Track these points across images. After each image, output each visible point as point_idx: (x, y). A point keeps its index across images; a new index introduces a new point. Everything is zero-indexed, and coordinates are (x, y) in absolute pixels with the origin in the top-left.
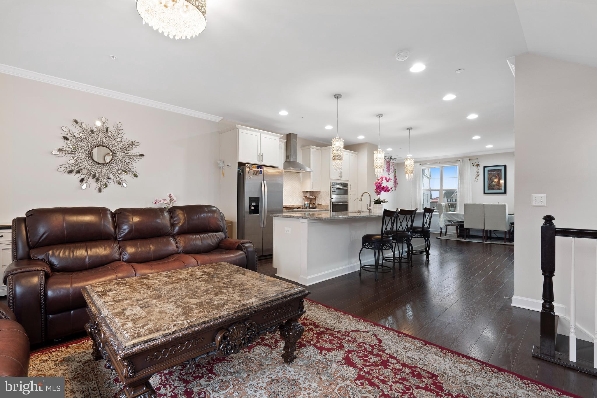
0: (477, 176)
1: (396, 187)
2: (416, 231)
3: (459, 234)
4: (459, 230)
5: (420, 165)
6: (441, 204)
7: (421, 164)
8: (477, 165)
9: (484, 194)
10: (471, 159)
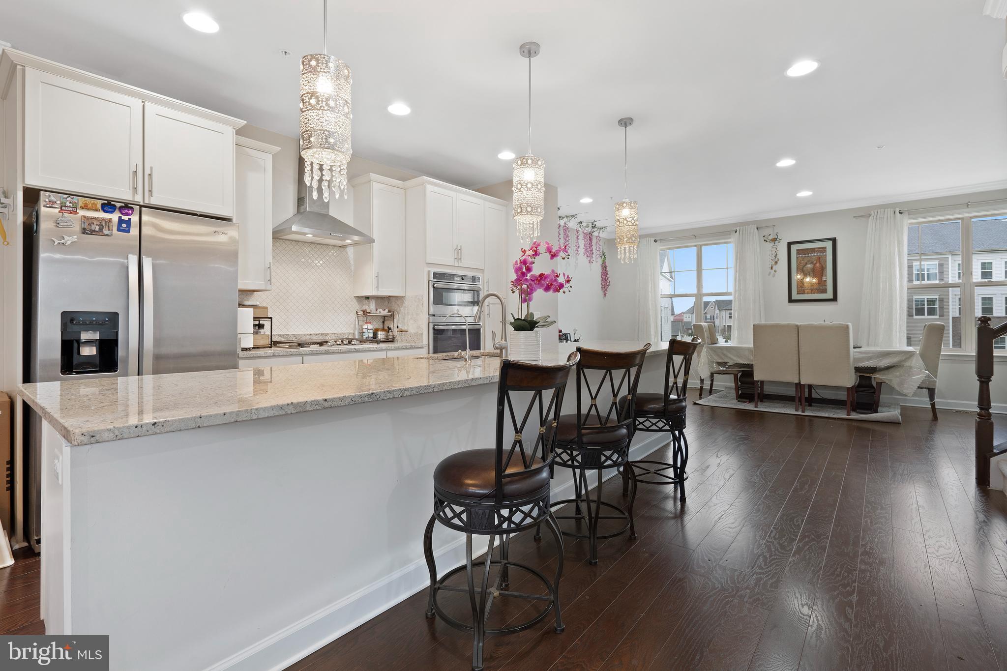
0: (773, 263)
1: (606, 290)
2: (645, 409)
3: (740, 392)
4: (739, 383)
5: (655, 241)
6: (701, 325)
7: (657, 239)
8: (774, 240)
9: (789, 302)
10: (760, 228)
